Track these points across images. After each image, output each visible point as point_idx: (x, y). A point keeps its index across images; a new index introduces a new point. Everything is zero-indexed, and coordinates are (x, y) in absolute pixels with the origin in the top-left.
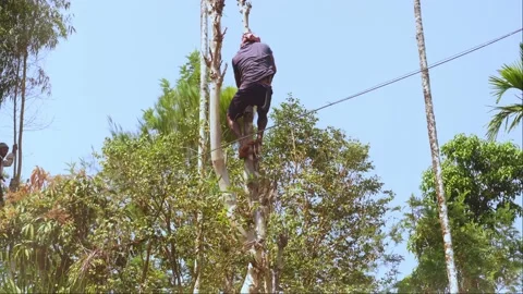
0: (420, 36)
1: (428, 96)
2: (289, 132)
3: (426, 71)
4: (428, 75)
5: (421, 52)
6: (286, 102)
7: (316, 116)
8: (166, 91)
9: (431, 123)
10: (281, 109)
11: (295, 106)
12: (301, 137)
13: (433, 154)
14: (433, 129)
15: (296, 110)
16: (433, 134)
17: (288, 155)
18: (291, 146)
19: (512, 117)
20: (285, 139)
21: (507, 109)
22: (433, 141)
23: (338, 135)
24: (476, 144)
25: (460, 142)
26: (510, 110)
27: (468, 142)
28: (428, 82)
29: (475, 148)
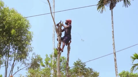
0: (114, 44)
1: (115, 60)
2: (78, 68)
3: (115, 53)
4: (115, 55)
5: (114, 48)
6: (78, 60)
7: (85, 64)
8: (47, 57)
9: (116, 67)
10: (76, 62)
11: (80, 62)
12: (81, 70)
13: (116, 75)
14: (116, 69)
15: (80, 63)
16: (116, 70)
17: (78, 74)
18: (79, 72)
19: (137, 67)
20: (77, 70)
21: (135, 65)
22: (116, 72)
23: (91, 69)
24: (128, 73)
25: (124, 73)
26: (136, 65)
27: (126, 73)
28: (115, 56)
29: (128, 74)
